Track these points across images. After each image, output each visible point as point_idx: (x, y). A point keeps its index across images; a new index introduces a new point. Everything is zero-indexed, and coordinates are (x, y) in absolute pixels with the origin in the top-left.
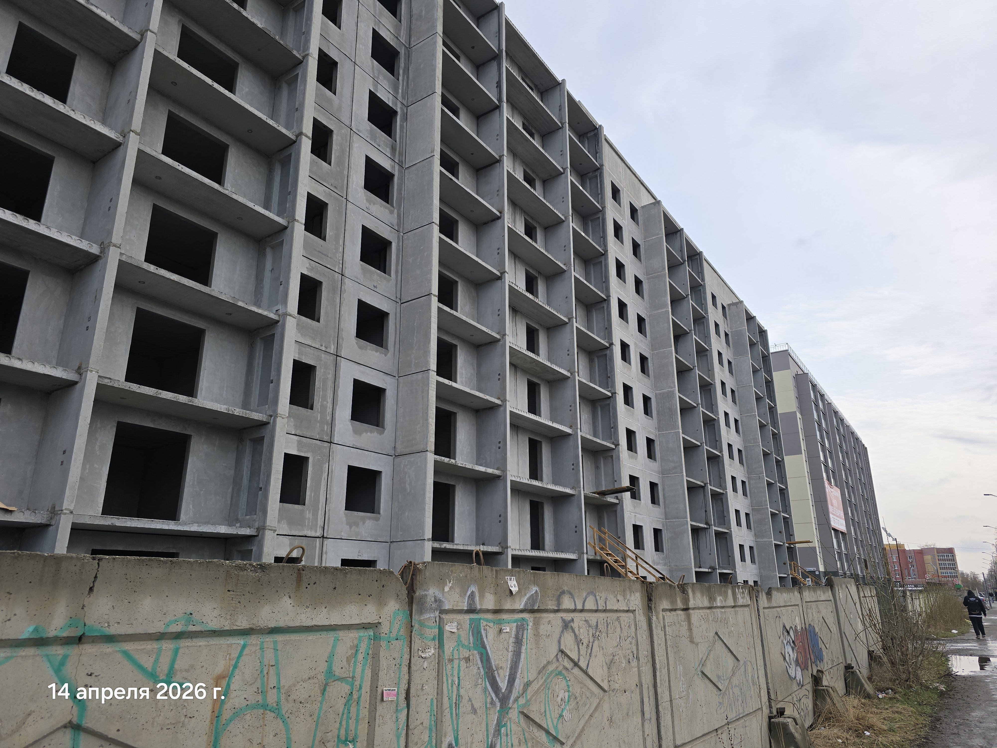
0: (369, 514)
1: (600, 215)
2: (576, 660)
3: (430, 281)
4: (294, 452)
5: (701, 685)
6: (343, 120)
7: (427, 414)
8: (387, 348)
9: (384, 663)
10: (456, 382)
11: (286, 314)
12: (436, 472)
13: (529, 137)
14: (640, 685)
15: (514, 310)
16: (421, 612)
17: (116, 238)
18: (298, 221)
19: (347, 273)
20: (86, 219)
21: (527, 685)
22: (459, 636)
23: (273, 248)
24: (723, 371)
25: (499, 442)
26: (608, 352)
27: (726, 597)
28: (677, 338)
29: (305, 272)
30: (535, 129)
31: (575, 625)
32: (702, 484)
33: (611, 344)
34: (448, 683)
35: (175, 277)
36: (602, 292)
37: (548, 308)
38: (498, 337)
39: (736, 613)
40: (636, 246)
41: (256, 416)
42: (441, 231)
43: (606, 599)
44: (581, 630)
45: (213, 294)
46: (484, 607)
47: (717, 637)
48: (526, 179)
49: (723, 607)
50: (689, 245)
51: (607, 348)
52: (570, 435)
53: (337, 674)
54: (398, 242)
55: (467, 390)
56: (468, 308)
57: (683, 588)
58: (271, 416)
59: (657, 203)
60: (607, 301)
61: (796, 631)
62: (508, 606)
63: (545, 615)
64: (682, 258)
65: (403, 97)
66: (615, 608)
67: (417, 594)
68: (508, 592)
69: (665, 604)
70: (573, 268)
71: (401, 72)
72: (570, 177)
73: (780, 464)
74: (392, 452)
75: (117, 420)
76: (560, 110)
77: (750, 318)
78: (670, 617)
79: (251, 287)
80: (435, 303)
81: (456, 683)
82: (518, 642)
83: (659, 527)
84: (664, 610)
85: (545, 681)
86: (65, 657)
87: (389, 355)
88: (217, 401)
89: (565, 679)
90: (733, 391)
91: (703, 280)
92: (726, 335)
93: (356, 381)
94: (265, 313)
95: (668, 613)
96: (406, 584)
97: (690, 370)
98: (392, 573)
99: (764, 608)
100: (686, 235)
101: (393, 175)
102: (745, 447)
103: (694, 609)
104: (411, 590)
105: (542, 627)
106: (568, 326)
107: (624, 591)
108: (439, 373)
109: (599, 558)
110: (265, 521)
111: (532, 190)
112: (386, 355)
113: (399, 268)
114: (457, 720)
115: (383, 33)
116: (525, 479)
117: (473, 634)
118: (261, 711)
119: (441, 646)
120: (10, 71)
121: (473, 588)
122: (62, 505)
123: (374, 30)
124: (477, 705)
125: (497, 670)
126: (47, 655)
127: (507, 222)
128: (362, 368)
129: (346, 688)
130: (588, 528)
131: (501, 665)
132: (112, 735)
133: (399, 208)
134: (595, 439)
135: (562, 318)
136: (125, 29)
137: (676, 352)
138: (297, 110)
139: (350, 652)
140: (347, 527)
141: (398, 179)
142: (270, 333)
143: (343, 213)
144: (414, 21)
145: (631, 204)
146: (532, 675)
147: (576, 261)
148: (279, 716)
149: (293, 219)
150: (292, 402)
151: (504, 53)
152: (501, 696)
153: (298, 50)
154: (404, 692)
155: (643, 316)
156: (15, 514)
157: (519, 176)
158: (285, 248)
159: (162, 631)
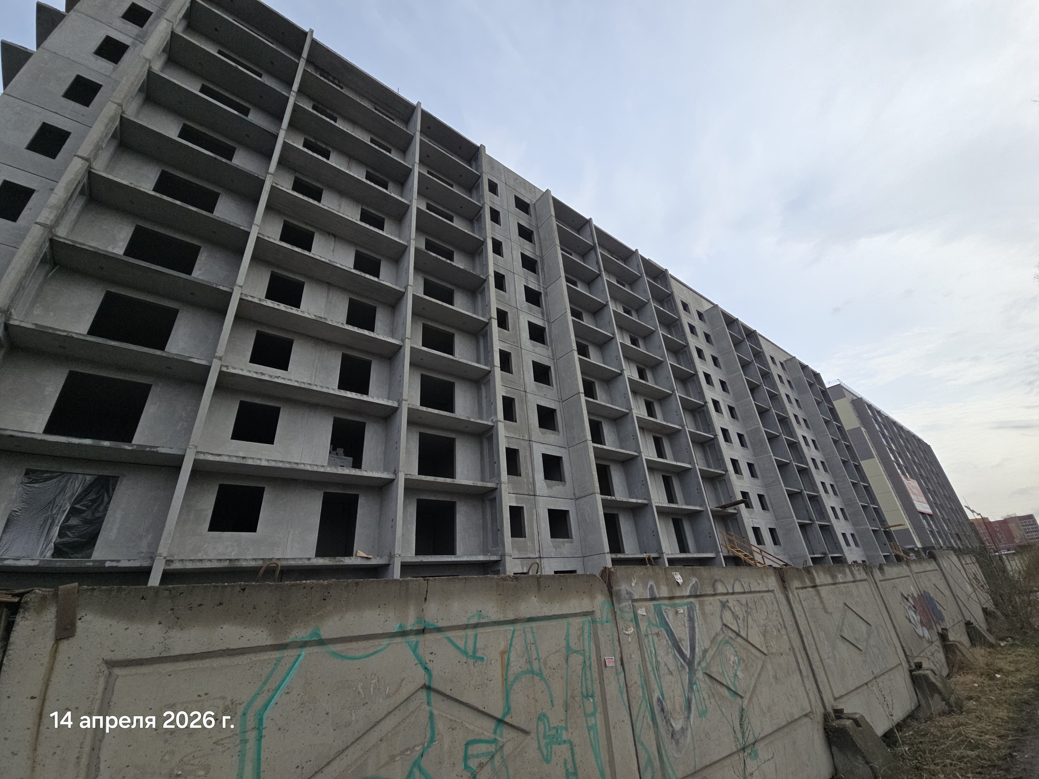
0: (566, 540)
1: (678, 322)
2: (737, 631)
3: (578, 385)
4: (515, 505)
5: (843, 647)
6: (512, 305)
7: (591, 468)
8: (558, 431)
9: (602, 640)
10: (605, 445)
11: (497, 421)
12: (604, 507)
13: (622, 287)
14: (792, 649)
15: (634, 392)
16: (619, 602)
17: (405, 396)
18: (496, 366)
19: (528, 391)
20: (390, 388)
21: (705, 651)
22: (649, 618)
23: (484, 384)
24: (793, 407)
25: (642, 481)
26: (705, 408)
27: (845, 574)
28: (752, 390)
29: (505, 395)
30: (625, 281)
31: (731, 605)
32: (799, 491)
33: (706, 403)
34: (647, 653)
35: (436, 411)
36: (691, 370)
37: (656, 387)
38: (627, 411)
39: (857, 586)
40: (707, 337)
41: (490, 485)
42: (579, 354)
43: (749, 583)
44: (736, 608)
45: (457, 417)
46: (661, 596)
47: (846, 607)
48: (625, 312)
49: (845, 583)
50: (746, 328)
51: (703, 406)
52: (690, 469)
53: (573, 648)
54: (555, 366)
55: (614, 449)
56: (604, 397)
57: (808, 570)
58: (498, 484)
59: (716, 306)
60: (696, 375)
61: (913, 598)
62: (678, 594)
63: (706, 598)
64: (742, 337)
65: (543, 284)
66: (758, 590)
67: (614, 589)
68: (676, 584)
69: (796, 584)
70: (667, 359)
71: (540, 271)
72: (653, 304)
73: (858, 468)
74: (573, 497)
75: (416, 498)
76: (638, 267)
77: (804, 367)
78: (803, 594)
79: (476, 409)
80: (583, 398)
81: (653, 652)
82: (691, 619)
83: (773, 527)
84: (797, 588)
85: (717, 648)
86: (417, 642)
87: (561, 434)
88: (467, 479)
89: (733, 646)
90: (805, 420)
91: (761, 348)
92: (789, 382)
93: (544, 455)
94: (486, 423)
95: (801, 591)
96: (605, 583)
97: (767, 410)
98: (595, 576)
99: (880, 581)
101: (545, 328)
102: (826, 459)
103: (821, 586)
104: (610, 587)
105: (706, 607)
106: (673, 396)
107: (762, 576)
108: (594, 441)
109: (731, 554)
110: (504, 551)
111: (631, 317)
112: (558, 435)
113: (558, 381)
114: (660, 680)
115: (527, 253)
116: (665, 504)
117: (658, 615)
118: (531, 675)
119: (637, 625)
120: (348, 323)
121: (651, 583)
122: (394, 552)
123: (521, 253)
124: (672, 668)
125: (680, 641)
126: (408, 642)
127: (619, 339)
128: (546, 446)
129: (581, 658)
130: (719, 533)
131: (682, 637)
132: (448, 692)
133: (552, 346)
134: (709, 469)
135: (668, 391)
136: (397, 288)
137: (754, 400)
138: (487, 306)
139: (579, 633)
140: (554, 549)
141: (548, 329)
142: (490, 434)
143: (520, 356)
144: (542, 242)
145: (697, 311)
146: (707, 644)
147: (669, 354)
148: (542, 678)
149: (493, 366)
150: (509, 473)
151: (597, 245)
152: (687, 661)
153: (483, 274)
154: (619, 660)
155: (724, 380)
156: (372, 560)
157: (621, 311)
158: (491, 383)
159: (466, 623)
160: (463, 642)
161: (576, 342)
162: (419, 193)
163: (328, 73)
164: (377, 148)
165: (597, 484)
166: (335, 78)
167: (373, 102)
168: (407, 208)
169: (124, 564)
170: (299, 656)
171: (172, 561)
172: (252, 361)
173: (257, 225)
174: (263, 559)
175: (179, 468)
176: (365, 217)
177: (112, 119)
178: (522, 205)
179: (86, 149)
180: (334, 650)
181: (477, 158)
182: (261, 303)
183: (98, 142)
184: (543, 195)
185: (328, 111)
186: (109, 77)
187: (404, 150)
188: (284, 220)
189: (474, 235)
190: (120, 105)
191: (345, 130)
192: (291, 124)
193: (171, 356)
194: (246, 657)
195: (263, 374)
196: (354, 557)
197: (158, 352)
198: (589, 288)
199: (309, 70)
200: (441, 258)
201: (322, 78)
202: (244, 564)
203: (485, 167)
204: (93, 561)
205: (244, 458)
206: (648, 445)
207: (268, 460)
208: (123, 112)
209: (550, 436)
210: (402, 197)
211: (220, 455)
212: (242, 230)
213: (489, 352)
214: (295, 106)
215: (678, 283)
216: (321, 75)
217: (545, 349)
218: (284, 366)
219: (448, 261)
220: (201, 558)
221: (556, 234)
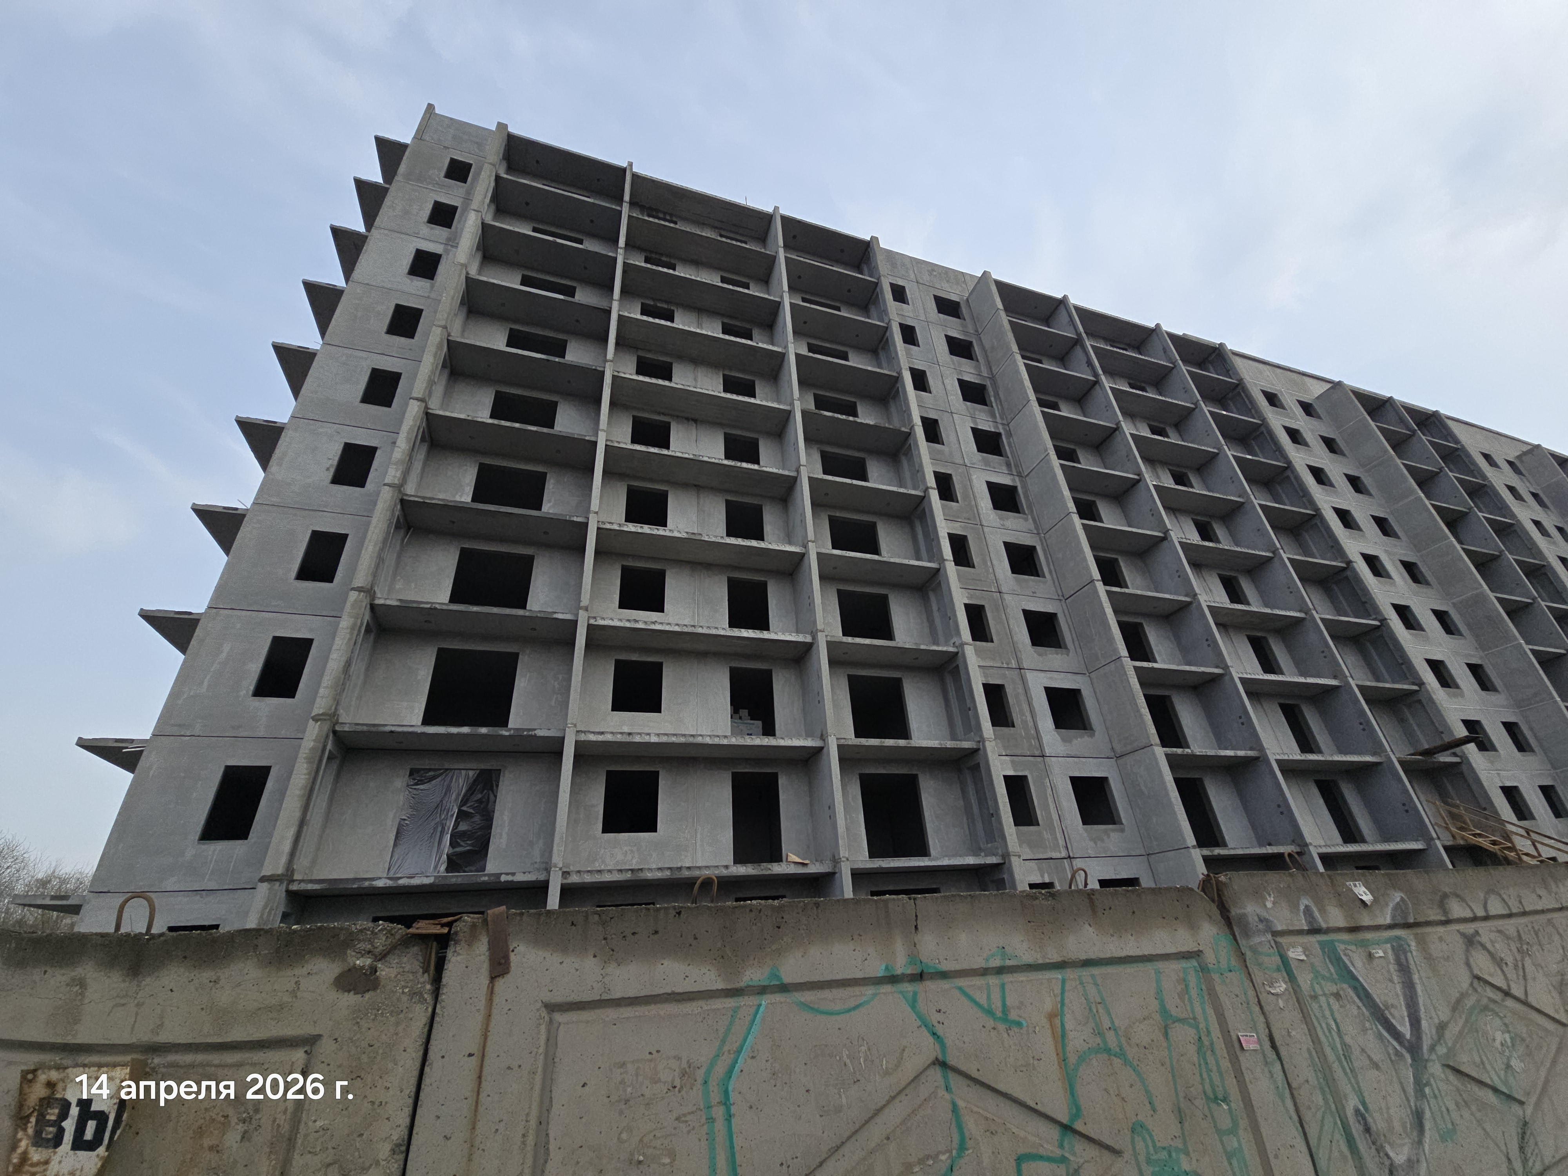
0: (1111, 826)
1: (1263, 429)
2: (1505, 987)
3: (1087, 568)
4: (1012, 773)
6: (957, 461)
7: (1136, 704)
8: (1066, 648)
9: (1226, 1002)
10: (1156, 662)
11: (963, 644)
12: (1172, 768)
13: (1141, 393)
15: (1196, 565)
16: (1248, 937)
17: (820, 626)
18: (947, 560)
19: (1003, 589)
20: (797, 617)
21: (1441, 1028)
22: (1312, 965)
23: (934, 590)
24: (1554, 543)
25: (1240, 717)
26: (1348, 573)
28: (1452, 525)
29: (967, 602)
30: (1145, 382)
31: (1484, 939)
33: (1349, 563)
34: (1322, 1028)
35: (867, 641)
36: (1306, 508)
37: (1239, 549)
38: (1188, 599)
40: (1330, 443)
41: (966, 745)
42: (1081, 518)
43: (1519, 897)
44: (1497, 945)
45: (899, 645)
46: (1331, 925)
48: (1154, 432)
50: (1412, 411)
51: (1344, 569)
52: (1337, 687)
53: (1174, 1014)
54: (1042, 544)
55: (1174, 667)
56: (1139, 580)
58: (979, 742)
59: (1339, 383)
60: (1317, 516)
62: (1366, 921)
63: (1429, 929)
64: (1408, 428)
65: (1002, 418)
66: (1540, 908)
67: (1233, 913)
68: (1358, 903)
70: (1252, 497)
71: (993, 399)
72: (1206, 409)
74: (1111, 754)
75: (859, 772)
76: (1165, 352)
79: (927, 630)
80: (1101, 588)
81: (1334, 1027)
82: (1404, 969)
83: (1548, 783)
85: (1467, 1021)
86: (915, 994)
87: (1072, 653)
88: (930, 739)
89: (1498, 1015)
91: (1457, 441)
92: (1535, 495)
93: (1047, 689)
94: (945, 649)
96: (1213, 901)
97: (1495, 558)
98: (1192, 890)
100: (1399, 401)
101: (1015, 488)
104: (1224, 910)
105: (1432, 946)
106: (1276, 563)
107: (1541, 881)
108: (1133, 658)
109: (1462, 842)
110: (1007, 848)
111: (1166, 439)
112: (1068, 655)
113: (1052, 567)
114: (1356, 1077)
115: (967, 378)
116: (1295, 754)
117: (1330, 961)
118: (1106, 1056)
119: (1291, 978)
120: (729, 534)
121: (1305, 902)
122: (839, 854)
123: (958, 380)
124: (1376, 1057)
125: (1387, 1008)
126: (901, 992)
127: (1150, 480)
128: (1049, 675)
129: (1192, 1032)
130: (1424, 803)
131: (1390, 1002)
132: (975, 1074)
133: (1032, 511)
134: (1381, 685)
135: (1264, 554)
136: (786, 473)
137: (1460, 542)
138: (919, 471)
139: (1179, 988)
140: (1092, 844)
141: (1022, 488)
142: (955, 665)
143: (982, 538)
144: (989, 355)
145: (1299, 401)
146: (1444, 1014)
147: (1254, 488)
148: (1126, 1062)
149: (942, 560)
150: (994, 724)
151: (1084, 335)
152: (1407, 1044)
153: (905, 426)
154: (1267, 1039)
155: (1382, 515)
156: (809, 866)
157: (1146, 433)
158: (944, 586)
159: (984, 965)
160: (985, 996)
161: (1073, 498)
162: (795, 332)
163: (657, 211)
164: (731, 287)
165: (1152, 730)
166: (665, 213)
167: (716, 228)
168: (781, 357)
169: (520, 877)
170: (759, 1005)
171: (568, 873)
172: (622, 606)
173: (603, 430)
174: (670, 868)
175: (560, 754)
176: (730, 385)
177: (439, 346)
178: (947, 307)
179: (419, 389)
180: (802, 1000)
181: (869, 258)
182: (622, 529)
183: (430, 377)
184: (978, 282)
185: (664, 259)
186: (428, 297)
187: (766, 279)
188: (634, 416)
189: (882, 371)
190: (445, 327)
191: (688, 276)
192: (623, 291)
193: (534, 615)
194: (694, 1004)
195: (636, 621)
196: (784, 862)
197: (520, 612)
198: (1082, 408)
199: (634, 215)
200: (839, 416)
201: (651, 219)
202: (649, 875)
203: (883, 267)
204: (489, 875)
205: (630, 734)
206: (1240, 653)
207: (658, 735)
208: (449, 335)
209: (1053, 657)
210: (773, 344)
211: (602, 733)
212: (588, 441)
213: (933, 540)
214: (625, 265)
215: (1251, 362)
216: (649, 216)
217: (1021, 521)
218: (659, 607)
219: (851, 418)
220: (599, 869)
221: (1010, 336)
